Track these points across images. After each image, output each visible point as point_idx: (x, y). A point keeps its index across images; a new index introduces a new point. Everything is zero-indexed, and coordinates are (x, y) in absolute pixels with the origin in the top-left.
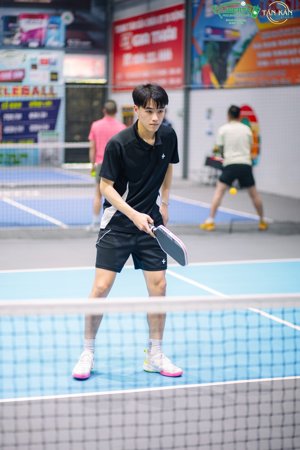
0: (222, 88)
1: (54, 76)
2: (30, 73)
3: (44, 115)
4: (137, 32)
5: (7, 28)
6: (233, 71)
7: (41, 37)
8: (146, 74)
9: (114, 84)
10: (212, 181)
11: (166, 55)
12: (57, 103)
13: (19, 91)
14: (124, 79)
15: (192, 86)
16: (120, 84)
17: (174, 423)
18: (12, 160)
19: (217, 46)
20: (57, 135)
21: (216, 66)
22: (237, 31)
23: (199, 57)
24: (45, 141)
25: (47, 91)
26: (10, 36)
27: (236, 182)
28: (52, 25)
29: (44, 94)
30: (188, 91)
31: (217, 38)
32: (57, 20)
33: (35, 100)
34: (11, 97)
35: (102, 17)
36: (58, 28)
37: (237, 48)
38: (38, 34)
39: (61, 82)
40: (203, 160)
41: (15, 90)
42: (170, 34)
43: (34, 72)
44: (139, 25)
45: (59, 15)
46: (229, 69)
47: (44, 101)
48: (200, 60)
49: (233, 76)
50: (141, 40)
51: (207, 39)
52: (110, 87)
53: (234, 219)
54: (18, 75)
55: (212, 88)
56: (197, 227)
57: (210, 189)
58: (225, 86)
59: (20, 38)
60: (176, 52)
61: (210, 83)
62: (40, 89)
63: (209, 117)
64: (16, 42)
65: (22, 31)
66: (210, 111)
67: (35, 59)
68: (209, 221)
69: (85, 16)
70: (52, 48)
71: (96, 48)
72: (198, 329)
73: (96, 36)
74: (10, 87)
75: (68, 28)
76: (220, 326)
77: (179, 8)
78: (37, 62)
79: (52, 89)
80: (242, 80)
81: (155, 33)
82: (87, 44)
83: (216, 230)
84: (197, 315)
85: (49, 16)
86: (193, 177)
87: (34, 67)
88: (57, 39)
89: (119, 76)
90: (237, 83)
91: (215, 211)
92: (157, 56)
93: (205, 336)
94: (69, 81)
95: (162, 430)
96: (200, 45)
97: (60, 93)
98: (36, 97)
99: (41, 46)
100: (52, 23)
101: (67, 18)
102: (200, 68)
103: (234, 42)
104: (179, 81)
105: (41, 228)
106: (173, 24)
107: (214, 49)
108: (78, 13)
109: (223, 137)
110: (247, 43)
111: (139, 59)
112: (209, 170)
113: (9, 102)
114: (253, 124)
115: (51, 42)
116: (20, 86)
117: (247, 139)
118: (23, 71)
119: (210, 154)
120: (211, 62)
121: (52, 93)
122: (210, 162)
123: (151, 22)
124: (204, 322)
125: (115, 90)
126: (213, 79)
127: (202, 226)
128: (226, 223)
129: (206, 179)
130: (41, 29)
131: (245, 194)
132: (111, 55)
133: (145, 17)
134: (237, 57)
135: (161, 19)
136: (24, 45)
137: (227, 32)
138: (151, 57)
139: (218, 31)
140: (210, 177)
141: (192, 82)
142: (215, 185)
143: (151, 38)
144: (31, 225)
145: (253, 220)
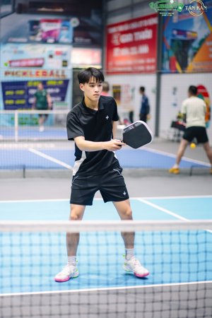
0: (184, 73)
1: (65, 63)
2: (48, 61)
3: (57, 90)
4: (124, 33)
5: (32, 29)
6: (192, 60)
7: (55, 36)
8: (129, 62)
9: (107, 69)
10: (176, 138)
11: (144, 49)
12: (66, 82)
13: (40, 74)
14: (114, 66)
15: (163, 71)
16: (111, 70)
17: (161, 311)
18: (34, 122)
19: (181, 43)
20: (66, 104)
21: (180, 57)
22: (195, 33)
23: (168, 51)
24: (59, 109)
25: (60, 73)
26: (34, 35)
27: (195, 140)
28: (64, 27)
29: (58, 75)
30: (159, 75)
31: (181, 37)
32: (67, 23)
33: (51, 80)
34: (35, 78)
35: (99, 22)
36: (68, 29)
37: (195, 45)
38: (54, 34)
39: (70, 67)
40: (169, 124)
41: (37, 73)
42: (147, 35)
43: (51, 60)
44: (126, 27)
45: (68, 20)
46: (189, 59)
47: (58, 81)
48: (168, 53)
49: (192, 65)
50: (127, 38)
51: (173, 38)
52: (104, 71)
53: (193, 166)
54: (40, 62)
55: (177, 72)
56: (167, 171)
57: (175, 144)
58: (186, 71)
59: (41, 36)
60: (151, 47)
61: (176, 69)
62: (55, 72)
63: (174, 93)
64: (38, 38)
65: (42, 31)
66: (175, 89)
67: (51, 51)
68: (176, 166)
69: (87, 21)
70: (63, 44)
71: (94, 43)
72: (180, 243)
73: (94, 35)
74: (34, 70)
75: (75, 29)
76: (195, 242)
77: (153, 16)
78: (53, 53)
79: (63, 72)
80: (198, 67)
81: (136, 34)
82: (88, 41)
83: (180, 174)
84: (179, 234)
85: (62, 21)
86: (162, 135)
87: (51, 56)
88: (67, 37)
89: (111, 64)
90: (194, 69)
91: (179, 160)
92: (138, 50)
93: (184, 248)
94: (75, 67)
96: (168, 42)
97: (69, 75)
98: (52, 78)
99: (56, 42)
100: (64, 25)
101: (74, 22)
102: (169, 59)
103: (193, 40)
104: (153, 67)
105: (57, 170)
106: (149, 27)
107: (179, 45)
108: (82, 19)
109: (186, 108)
110: (202, 41)
111: (125, 52)
112: (173, 130)
113: (33, 81)
114: (205, 98)
115: (63, 39)
116: (40, 70)
117: (202, 108)
118: (43, 59)
119: (175, 120)
120: (176, 54)
121: (63, 75)
122: (175, 125)
123: (134, 26)
124: (184, 239)
125: (108, 73)
126: (178, 67)
127: (170, 170)
128: (188, 168)
129: (171, 137)
130: (55, 30)
131: (201, 148)
132: (105, 49)
133: (129, 22)
134: (195, 51)
135: (141, 24)
136: (44, 41)
137: (188, 33)
138: (134, 51)
139: (181, 32)
140: (175, 136)
141: (162, 68)
142: (179, 141)
143: (134, 37)
144: (50, 168)
145: (207, 167)
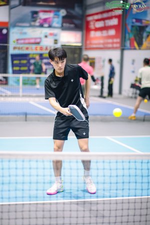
0: (140, 49)
1: (56, 42)
2: (44, 40)
4: (98, 20)
5: (33, 17)
6: (146, 40)
7: (49, 22)
9: (86, 46)
10: (134, 96)
11: (112, 32)
13: (38, 49)
14: (91, 44)
15: (125, 48)
16: (88, 47)
17: (122, 216)
18: (34, 83)
19: (138, 28)
21: (137, 38)
22: (148, 21)
26: (35, 21)
27: (147, 97)
30: (122, 50)
31: (138, 24)
32: (58, 13)
33: (46, 53)
34: (34, 51)
35: (80, 13)
36: (58, 17)
37: (148, 29)
38: (48, 20)
39: (59, 44)
40: (129, 85)
41: (36, 49)
42: (115, 22)
43: (46, 39)
44: (99, 17)
45: (59, 11)
46: (144, 40)
48: (129, 35)
49: (145, 43)
50: (100, 24)
51: (133, 25)
52: (84, 47)
53: (146, 115)
54: (38, 41)
55: (135, 49)
56: (127, 118)
57: (134, 100)
58: (141, 48)
59: (39, 22)
60: (117, 31)
61: (134, 46)
62: (49, 47)
63: (133, 64)
64: (37, 24)
65: (40, 19)
66: (134, 61)
68: (133, 115)
69: (72, 12)
70: (55, 28)
71: (77, 28)
73: (77, 22)
74: (34, 46)
75: (64, 17)
78: (47, 34)
81: (107, 21)
82: (72, 26)
83: (137, 120)
85: (54, 11)
86: (124, 93)
87: (46, 37)
88: (58, 23)
89: (88, 42)
90: (147, 47)
91: (136, 110)
92: (107, 33)
94: (63, 44)
95: (116, 219)
96: (129, 27)
98: (46, 51)
99: (50, 26)
100: (55, 15)
101: (63, 13)
102: (129, 39)
103: (147, 26)
104: (118, 45)
106: (116, 17)
107: (137, 30)
108: (69, 10)
109: (141, 74)
111: (98, 34)
112: (132, 90)
113: (33, 54)
115: (55, 24)
116: (39, 47)
118: (40, 38)
119: (133, 82)
120: (135, 36)
122: (133, 86)
123: (105, 15)
125: (86, 49)
127: (130, 117)
128: (142, 116)
129: (131, 95)
130: (49, 18)
132: (85, 32)
133: (102, 13)
134: (148, 34)
135: (110, 14)
136: (41, 26)
137: (143, 21)
138: (105, 33)
139: (138, 20)
140: (133, 94)
141: (125, 46)
142: (136, 98)
143: (105, 23)
